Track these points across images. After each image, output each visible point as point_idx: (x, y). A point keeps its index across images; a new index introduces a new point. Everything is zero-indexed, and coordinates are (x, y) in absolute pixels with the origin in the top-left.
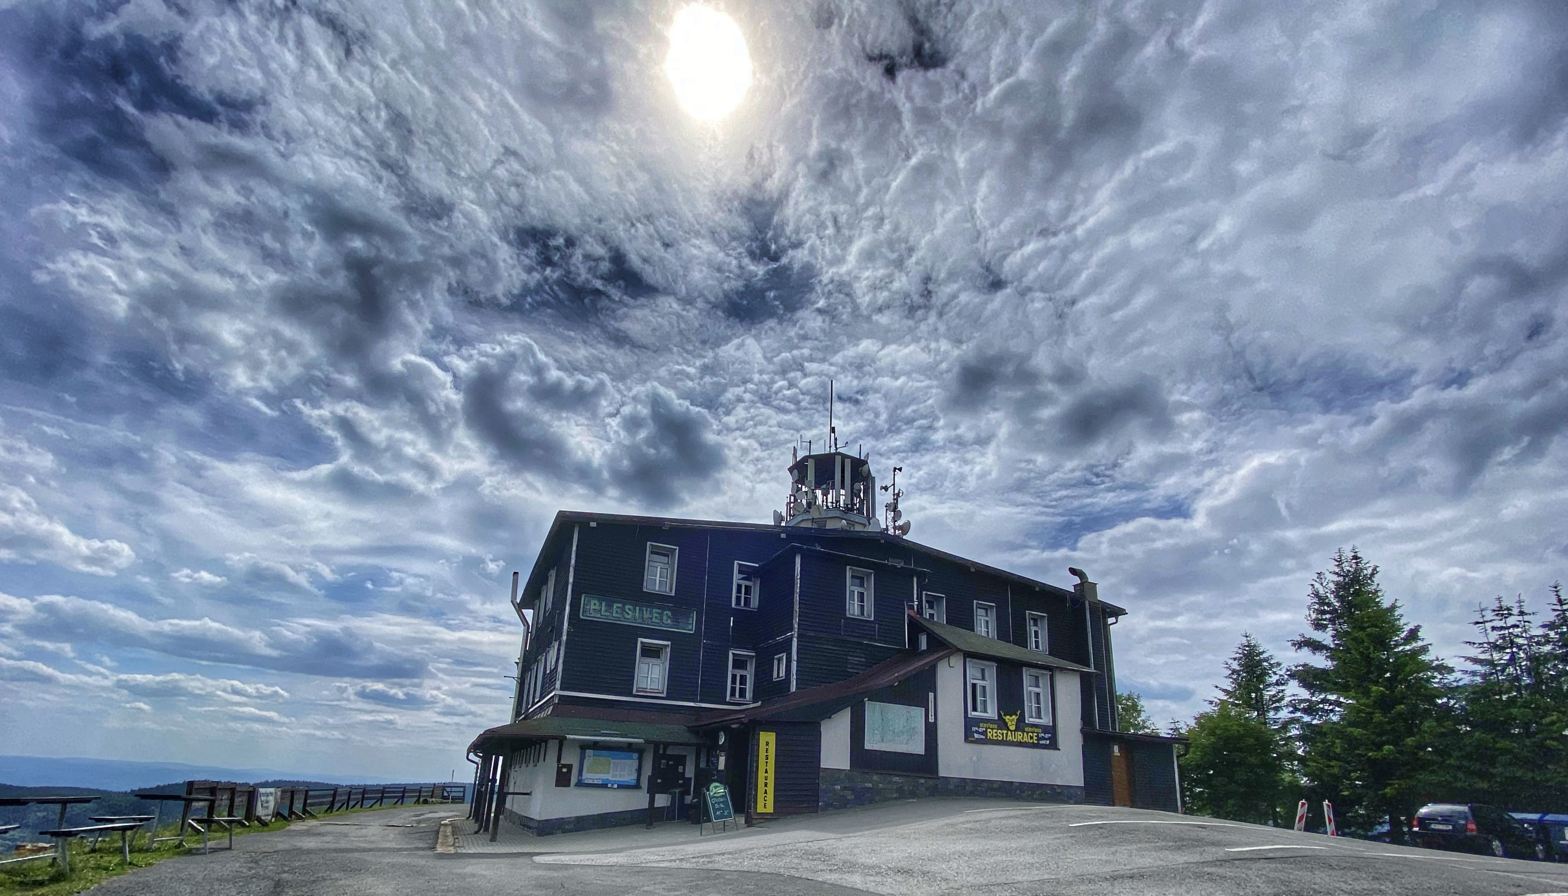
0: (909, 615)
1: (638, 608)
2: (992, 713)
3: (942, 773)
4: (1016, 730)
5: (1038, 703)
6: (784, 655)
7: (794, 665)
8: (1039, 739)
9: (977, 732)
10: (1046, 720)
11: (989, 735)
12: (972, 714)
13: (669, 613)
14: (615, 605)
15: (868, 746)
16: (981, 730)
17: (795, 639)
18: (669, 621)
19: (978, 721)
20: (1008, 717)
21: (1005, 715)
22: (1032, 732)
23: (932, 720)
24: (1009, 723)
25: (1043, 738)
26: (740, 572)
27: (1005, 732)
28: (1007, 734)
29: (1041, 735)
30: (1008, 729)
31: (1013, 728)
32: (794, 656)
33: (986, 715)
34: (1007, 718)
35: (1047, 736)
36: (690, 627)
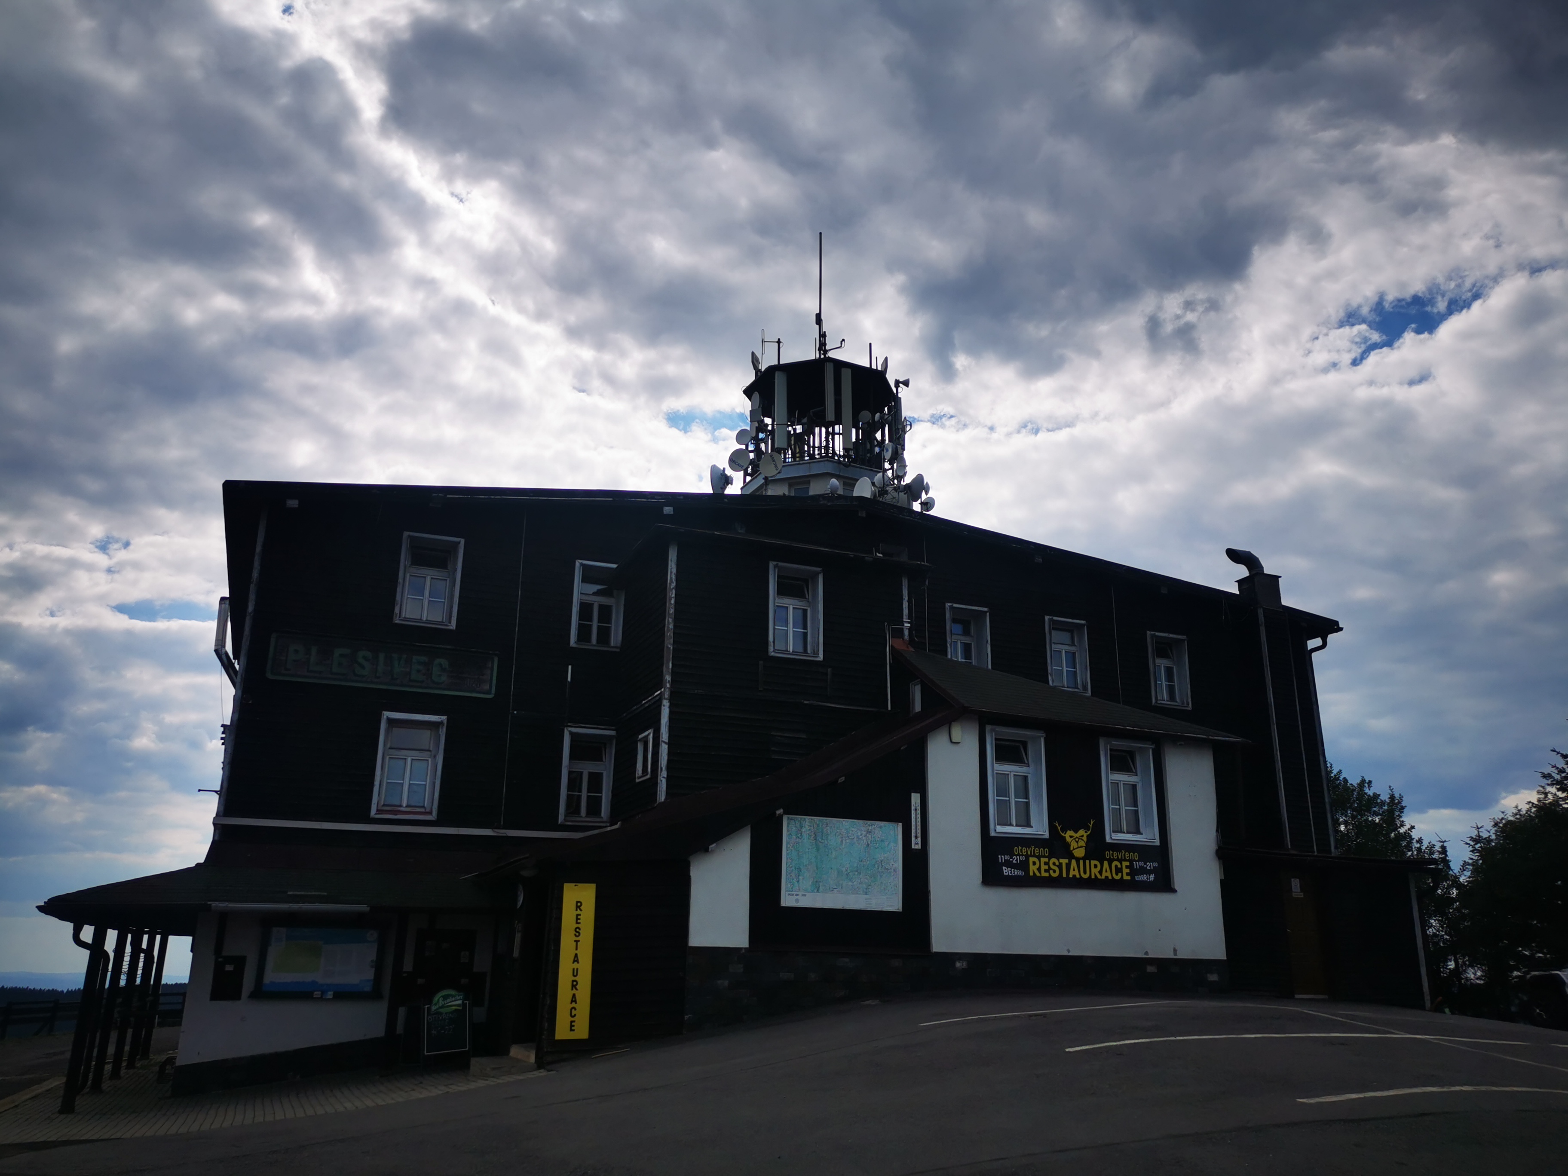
0: (892, 648)
1: (382, 656)
2: (1040, 827)
3: (939, 943)
4: (1088, 856)
5: (1135, 804)
6: (649, 733)
7: (664, 749)
8: (1133, 872)
9: (1009, 864)
10: (1149, 836)
11: (1033, 869)
12: (998, 830)
13: (445, 663)
14: (338, 652)
15: (787, 900)
16: (1015, 860)
17: (666, 704)
18: (444, 678)
19: (1009, 843)
20: (1070, 833)
21: (1064, 830)
22: (1120, 861)
23: (916, 844)
24: (1074, 845)
25: (1143, 871)
26: (585, 579)
27: (1064, 861)
28: (1068, 866)
29: (1137, 865)
30: (1070, 856)
31: (1080, 853)
32: (665, 735)
33: (1027, 830)
34: (1068, 835)
35: (1150, 865)
36: (486, 687)
